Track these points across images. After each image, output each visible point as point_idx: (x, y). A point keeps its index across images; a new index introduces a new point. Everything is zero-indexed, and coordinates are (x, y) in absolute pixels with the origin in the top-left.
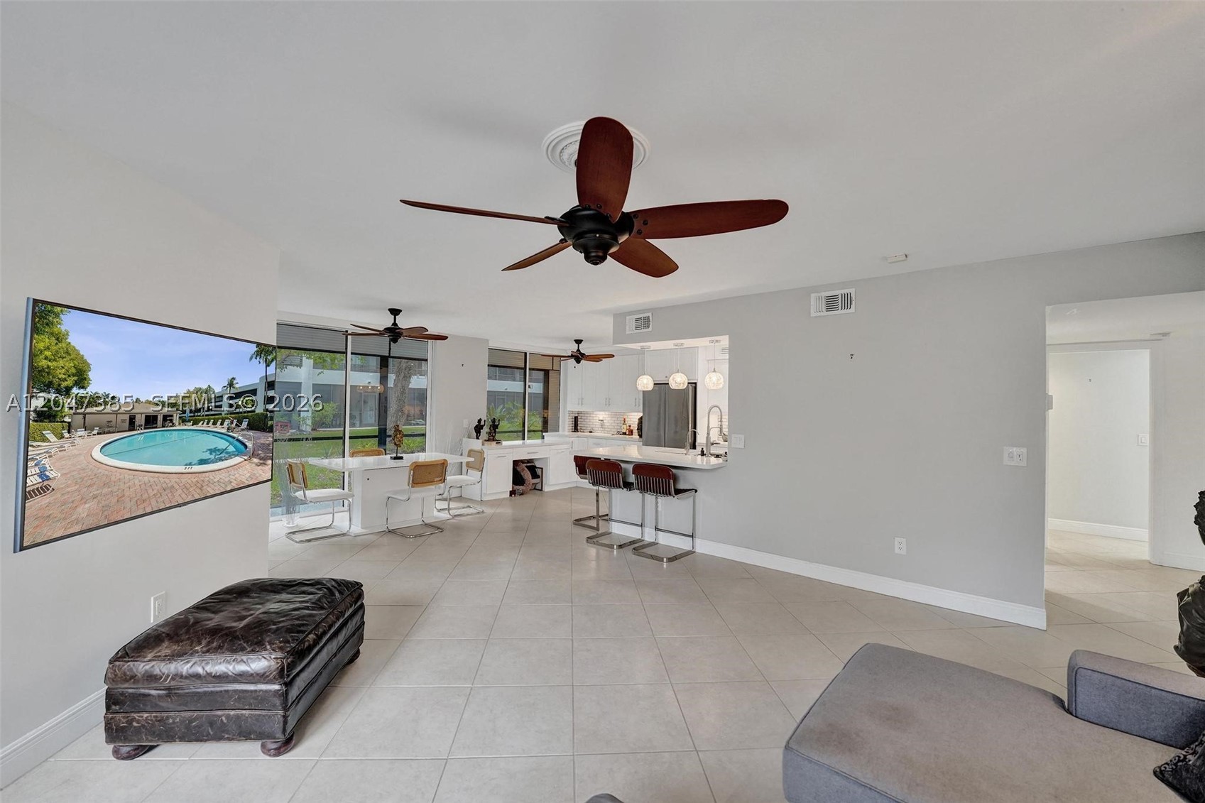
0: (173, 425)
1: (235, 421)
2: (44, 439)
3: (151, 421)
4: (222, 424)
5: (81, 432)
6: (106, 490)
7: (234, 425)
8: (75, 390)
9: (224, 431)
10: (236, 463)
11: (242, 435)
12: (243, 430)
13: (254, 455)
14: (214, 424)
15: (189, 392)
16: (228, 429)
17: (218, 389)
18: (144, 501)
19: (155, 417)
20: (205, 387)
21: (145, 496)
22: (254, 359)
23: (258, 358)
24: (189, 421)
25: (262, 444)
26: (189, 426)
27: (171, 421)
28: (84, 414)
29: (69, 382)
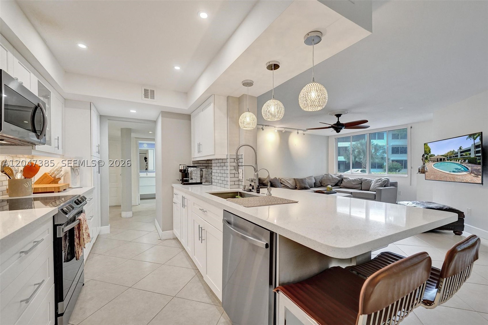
0: (446, 161)
1: (463, 160)
2: (426, 163)
3: (441, 160)
4: (458, 161)
5: (430, 162)
6: (435, 174)
7: (463, 162)
8: (429, 154)
9: (459, 163)
10: (465, 174)
11: (466, 165)
12: (466, 163)
13: (472, 172)
14: (456, 161)
15: (448, 152)
16: (461, 163)
17: (456, 151)
18: (441, 178)
19: (442, 159)
20: (452, 150)
21: (441, 177)
22: (468, 139)
23: (470, 138)
24: (449, 160)
25: (475, 169)
26: (449, 161)
27: (445, 160)
28: (431, 158)
29: (428, 153)
